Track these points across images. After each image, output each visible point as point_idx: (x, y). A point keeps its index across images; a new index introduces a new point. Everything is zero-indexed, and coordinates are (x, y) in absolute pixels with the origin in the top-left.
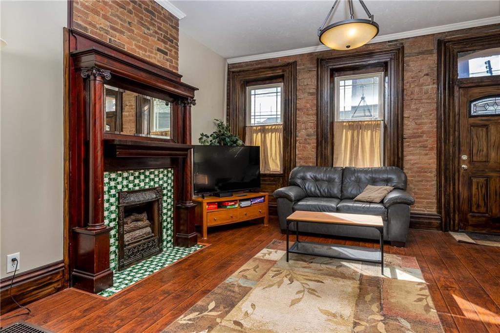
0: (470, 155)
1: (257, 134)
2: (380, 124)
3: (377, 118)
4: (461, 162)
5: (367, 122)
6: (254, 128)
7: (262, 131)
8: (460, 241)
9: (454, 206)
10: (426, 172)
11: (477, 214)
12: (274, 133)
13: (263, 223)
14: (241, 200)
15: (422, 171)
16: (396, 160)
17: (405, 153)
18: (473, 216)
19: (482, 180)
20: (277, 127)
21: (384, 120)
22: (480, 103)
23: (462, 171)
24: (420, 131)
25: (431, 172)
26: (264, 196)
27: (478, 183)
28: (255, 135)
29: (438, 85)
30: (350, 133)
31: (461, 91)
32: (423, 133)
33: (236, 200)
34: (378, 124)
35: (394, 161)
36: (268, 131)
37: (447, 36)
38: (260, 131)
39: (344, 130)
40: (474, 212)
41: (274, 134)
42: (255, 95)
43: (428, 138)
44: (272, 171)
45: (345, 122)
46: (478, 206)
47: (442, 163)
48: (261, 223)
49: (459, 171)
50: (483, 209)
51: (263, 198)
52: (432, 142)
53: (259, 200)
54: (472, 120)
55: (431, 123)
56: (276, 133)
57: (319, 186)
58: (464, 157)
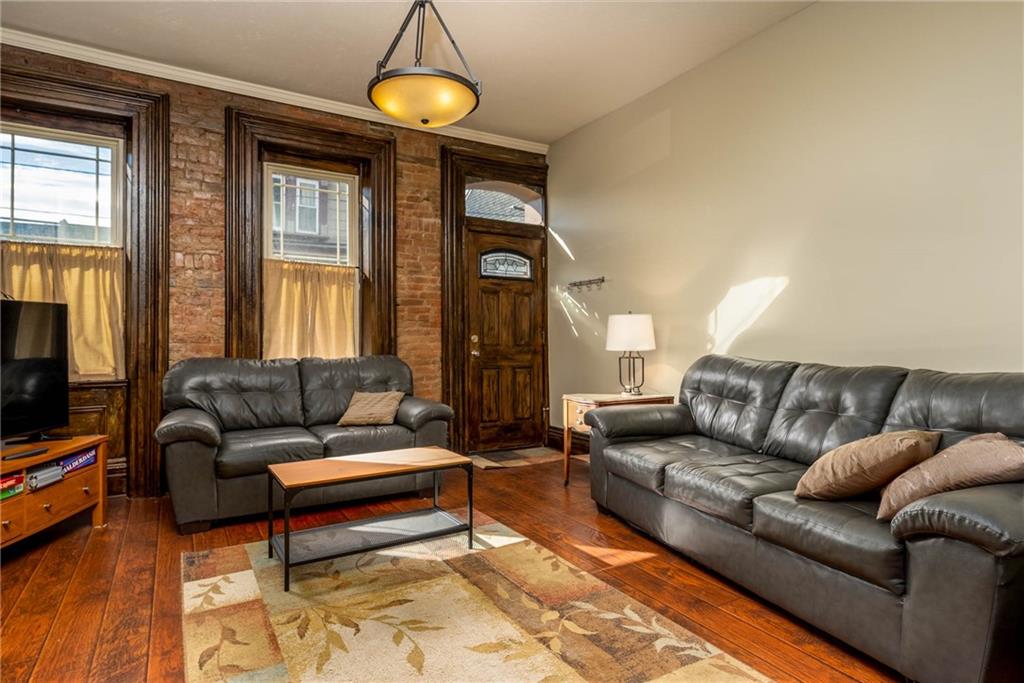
0: (481, 336)
1: (26, 267)
2: (354, 275)
3: (346, 263)
4: (471, 345)
5: (330, 268)
6: (13, 248)
7: (46, 260)
8: (487, 468)
9: (464, 417)
10: (427, 363)
11: (488, 424)
12: (92, 270)
13: (90, 523)
14: (32, 469)
15: (423, 361)
16: (387, 342)
17: (399, 329)
18: (484, 428)
19: (493, 372)
20: (100, 254)
21: (361, 268)
22: (490, 258)
23: (472, 360)
24: (419, 293)
25: (434, 363)
26: (95, 447)
27: (489, 377)
28: (16, 271)
29: (443, 220)
30: (297, 288)
31: (470, 235)
32: (423, 296)
33: (19, 472)
34: (349, 274)
35: (383, 345)
36: (70, 262)
37: (453, 144)
38: (38, 258)
39: (285, 281)
40: (486, 422)
41: (90, 274)
42: (13, 149)
43: (429, 306)
44: (84, 375)
45: (286, 262)
46: (490, 411)
47: (450, 348)
48: (85, 525)
49: (468, 360)
50: (494, 416)
51: (93, 453)
52: (434, 312)
53: (82, 460)
54: (483, 283)
55: (434, 281)
56: (97, 271)
57: (250, 403)
58: (475, 338)
